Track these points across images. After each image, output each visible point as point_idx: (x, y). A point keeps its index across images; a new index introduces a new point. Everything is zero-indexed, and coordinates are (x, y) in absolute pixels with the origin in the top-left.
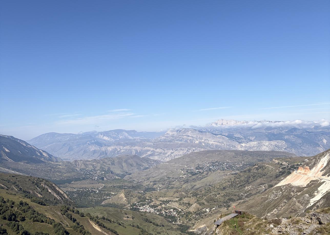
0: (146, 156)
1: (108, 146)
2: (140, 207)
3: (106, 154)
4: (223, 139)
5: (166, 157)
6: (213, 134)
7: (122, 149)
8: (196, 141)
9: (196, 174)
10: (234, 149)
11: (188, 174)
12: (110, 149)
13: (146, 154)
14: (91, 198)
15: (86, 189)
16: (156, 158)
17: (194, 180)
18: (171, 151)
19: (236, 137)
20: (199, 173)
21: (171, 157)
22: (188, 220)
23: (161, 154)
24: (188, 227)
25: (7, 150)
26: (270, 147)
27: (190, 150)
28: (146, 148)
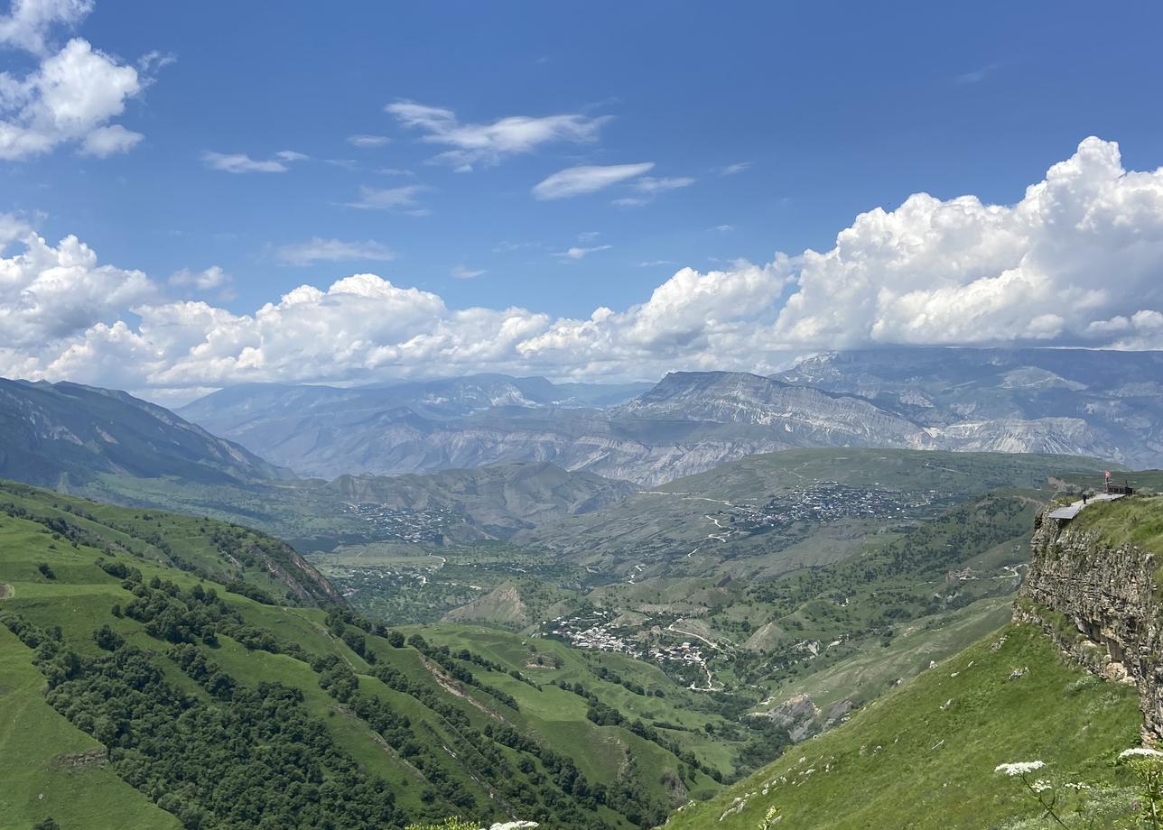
0: (588, 466)
1: (452, 430)
2: (574, 632)
3: (446, 457)
4: (860, 409)
5: (655, 472)
6: (823, 392)
7: (502, 442)
8: (762, 417)
9: (763, 529)
10: (898, 445)
11: (736, 530)
13: (586, 460)
14: (402, 601)
15: (383, 573)
16: (620, 474)
17: (759, 551)
18: (673, 451)
19: (906, 405)
20: (776, 527)
21: (673, 472)
22: (743, 679)
23: (636, 462)
24: (747, 704)
25: (108, 439)
26: (1029, 440)
27: (739, 447)
28: (582, 439)
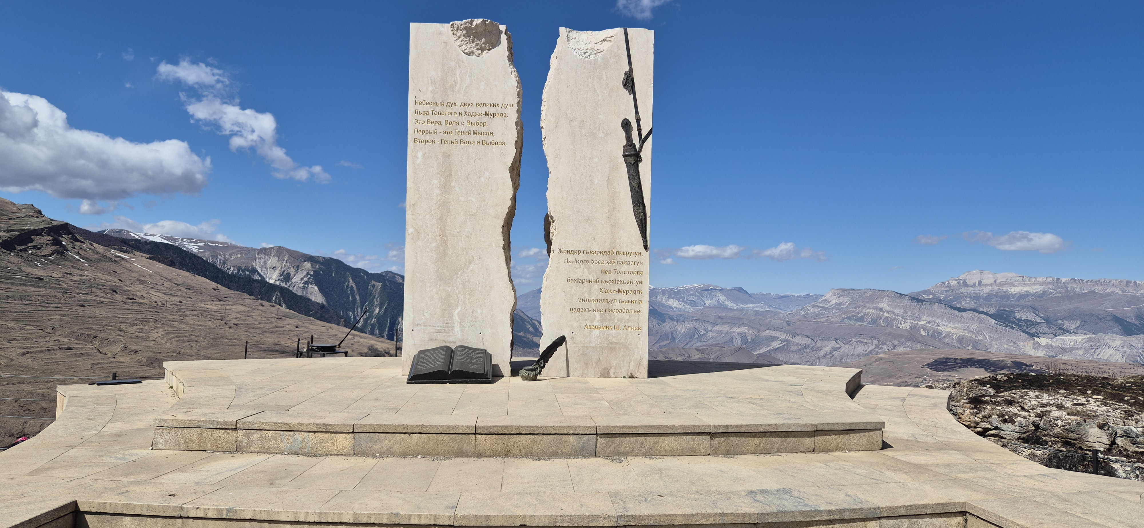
0: (770, 351)
1: (678, 322)
5: (819, 358)
6: (951, 307)
7: (711, 331)
8: (902, 323)
12: (682, 328)
13: (768, 347)
18: (833, 344)
19: (1020, 320)
21: (833, 358)
23: (805, 350)
26: (1125, 352)
28: (767, 331)
